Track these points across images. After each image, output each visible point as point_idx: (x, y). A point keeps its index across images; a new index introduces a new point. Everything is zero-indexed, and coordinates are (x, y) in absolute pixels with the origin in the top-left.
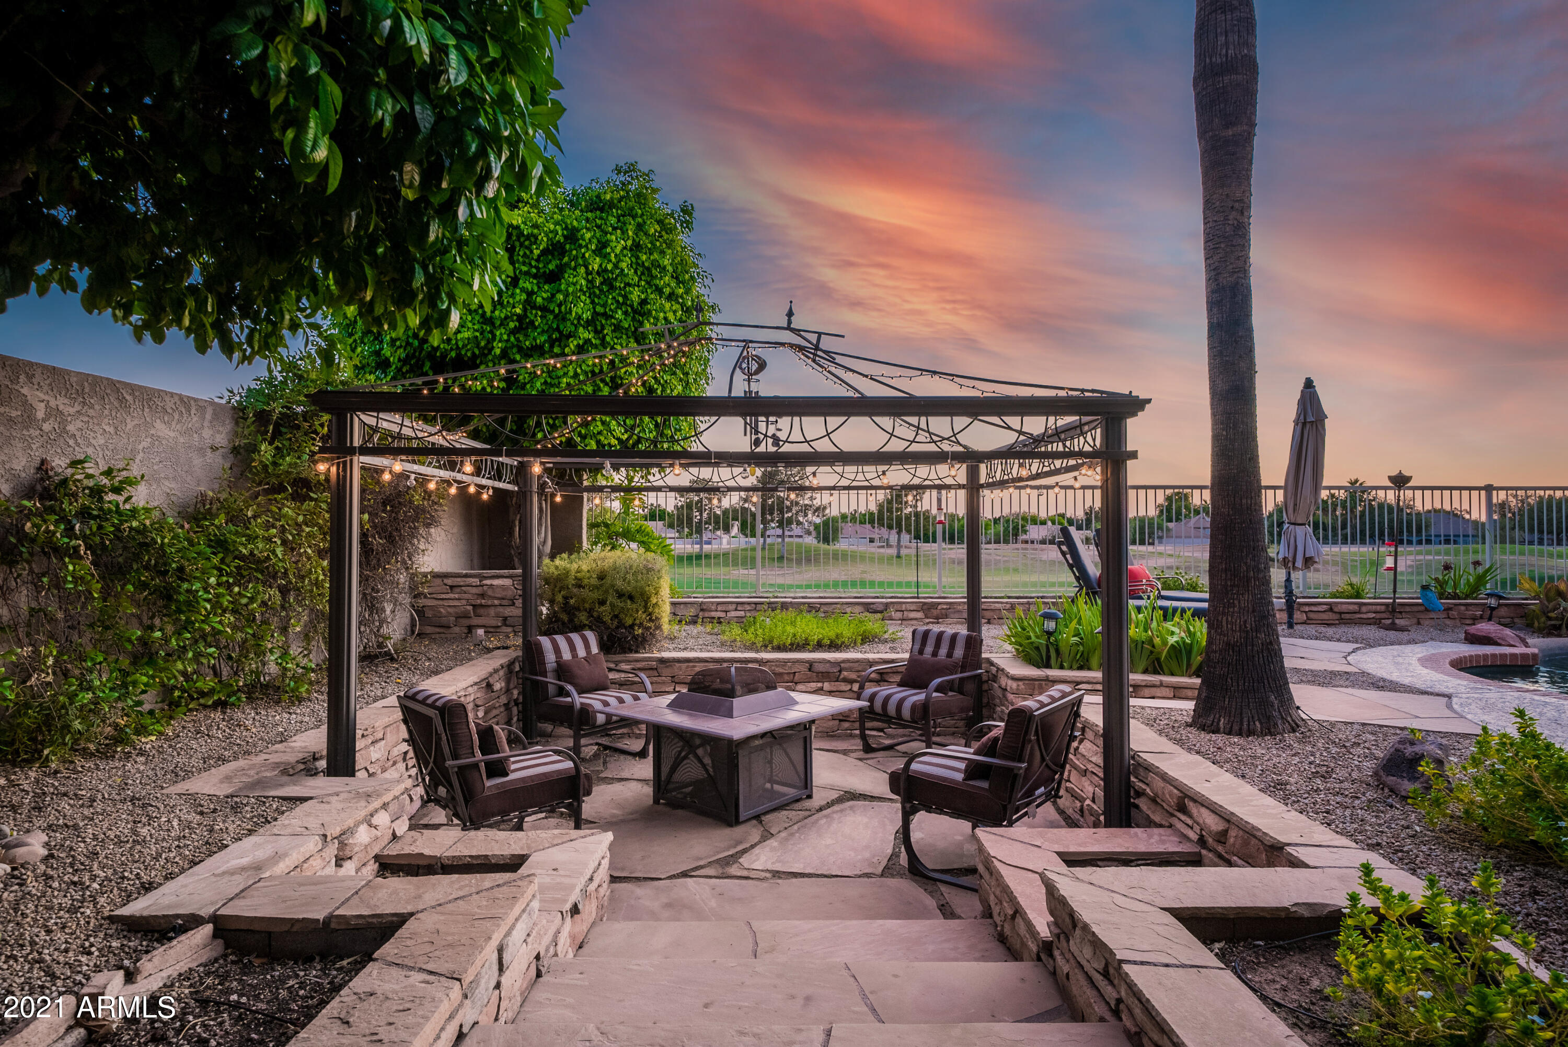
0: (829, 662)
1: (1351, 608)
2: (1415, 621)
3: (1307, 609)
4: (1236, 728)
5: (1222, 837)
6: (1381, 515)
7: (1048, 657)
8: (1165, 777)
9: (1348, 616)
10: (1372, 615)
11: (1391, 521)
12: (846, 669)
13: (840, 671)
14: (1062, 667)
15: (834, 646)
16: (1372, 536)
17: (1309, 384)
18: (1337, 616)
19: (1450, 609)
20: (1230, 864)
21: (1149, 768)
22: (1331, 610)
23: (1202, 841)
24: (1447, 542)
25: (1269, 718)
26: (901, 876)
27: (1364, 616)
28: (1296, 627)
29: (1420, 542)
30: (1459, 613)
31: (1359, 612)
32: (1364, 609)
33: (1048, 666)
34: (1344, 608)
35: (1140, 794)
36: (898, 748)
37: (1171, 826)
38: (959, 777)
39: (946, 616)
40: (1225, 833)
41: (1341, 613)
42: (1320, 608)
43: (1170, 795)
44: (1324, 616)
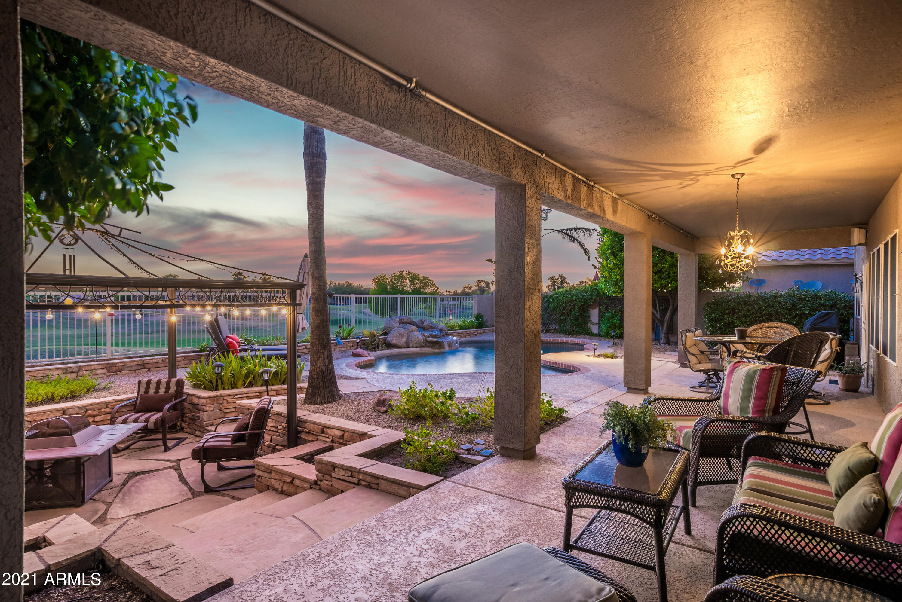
0: (78, 407)
4: (323, 401)
5: (342, 437)
7: (217, 385)
8: (314, 423)
12: (90, 410)
13: (86, 411)
14: (224, 389)
15: (73, 397)
20: (345, 445)
21: (305, 422)
22: (306, 348)
23: (332, 441)
25: (334, 396)
26: (202, 495)
33: (217, 389)
35: (300, 432)
36: (132, 447)
37: (317, 439)
38: (229, 443)
39: (122, 370)
40: (343, 436)
43: (318, 428)
44: (304, 351)
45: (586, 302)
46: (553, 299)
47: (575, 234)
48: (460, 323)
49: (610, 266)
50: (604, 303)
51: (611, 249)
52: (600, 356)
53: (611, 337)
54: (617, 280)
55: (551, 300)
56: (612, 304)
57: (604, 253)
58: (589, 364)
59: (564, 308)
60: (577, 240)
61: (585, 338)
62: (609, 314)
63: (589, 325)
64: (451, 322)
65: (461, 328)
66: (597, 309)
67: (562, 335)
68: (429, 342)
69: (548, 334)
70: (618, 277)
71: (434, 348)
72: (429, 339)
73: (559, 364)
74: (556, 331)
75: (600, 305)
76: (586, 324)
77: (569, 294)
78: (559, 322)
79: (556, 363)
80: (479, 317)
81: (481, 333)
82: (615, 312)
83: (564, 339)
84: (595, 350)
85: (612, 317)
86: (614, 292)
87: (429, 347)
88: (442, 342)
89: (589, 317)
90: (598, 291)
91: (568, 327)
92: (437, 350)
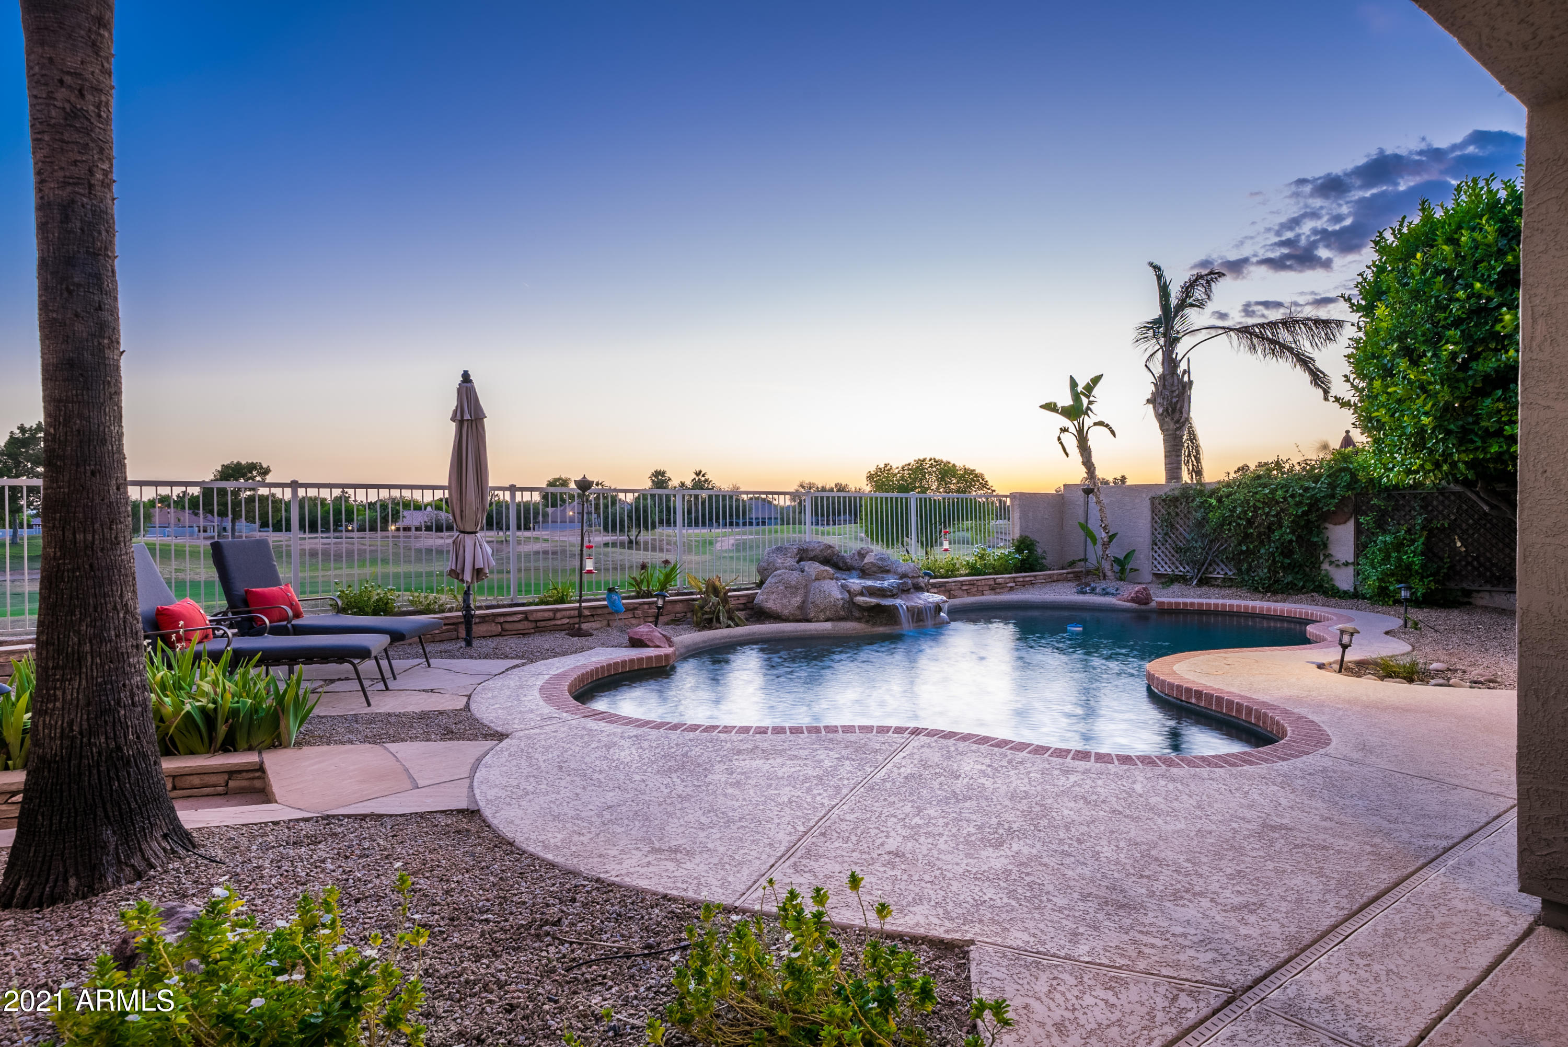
1: (547, 615)
2: (605, 623)
3: (502, 620)
6: (717, 502)
9: (543, 624)
10: (566, 621)
11: (717, 508)
16: (711, 519)
17: (466, 377)
18: (533, 625)
19: (636, 609)
22: (526, 619)
24: (764, 523)
27: (559, 622)
28: (475, 643)
29: (744, 524)
30: (643, 612)
31: (554, 619)
32: (559, 615)
34: (539, 616)
41: (536, 621)
42: (515, 618)
44: (520, 626)
45: (1314, 504)
46: (1220, 500)
47: (1284, 336)
48: (972, 559)
49: (1399, 390)
50: (1372, 508)
51: (1401, 338)
52: (1361, 668)
53: (1397, 602)
54: (1422, 430)
55: (1213, 501)
56: (1396, 508)
57: (1373, 356)
58: (1320, 706)
59: (1250, 522)
60: (1290, 350)
61: (1314, 602)
62: (1388, 539)
63: (1325, 566)
64: (948, 556)
65: (974, 570)
66: (1351, 525)
67: (1244, 593)
68: (860, 608)
69: (1204, 589)
70: (1425, 420)
71: (874, 624)
72: (860, 599)
73: (1209, 697)
74: (1228, 583)
75: (1358, 511)
76: (1316, 565)
77: (1265, 486)
78: (1237, 559)
79: (1199, 694)
80: (1024, 544)
81: (1024, 584)
82: (1409, 531)
83: (1250, 603)
84: (1345, 647)
85: (1399, 546)
86: (1409, 472)
87: (858, 620)
88: (895, 608)
89: (1325, 546)
90: (1353, 475)
91: (1263, 572)
92: (881, 629)
